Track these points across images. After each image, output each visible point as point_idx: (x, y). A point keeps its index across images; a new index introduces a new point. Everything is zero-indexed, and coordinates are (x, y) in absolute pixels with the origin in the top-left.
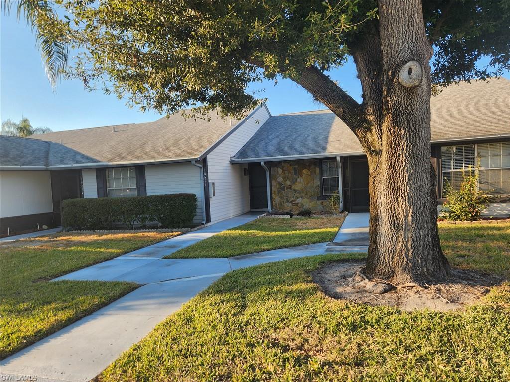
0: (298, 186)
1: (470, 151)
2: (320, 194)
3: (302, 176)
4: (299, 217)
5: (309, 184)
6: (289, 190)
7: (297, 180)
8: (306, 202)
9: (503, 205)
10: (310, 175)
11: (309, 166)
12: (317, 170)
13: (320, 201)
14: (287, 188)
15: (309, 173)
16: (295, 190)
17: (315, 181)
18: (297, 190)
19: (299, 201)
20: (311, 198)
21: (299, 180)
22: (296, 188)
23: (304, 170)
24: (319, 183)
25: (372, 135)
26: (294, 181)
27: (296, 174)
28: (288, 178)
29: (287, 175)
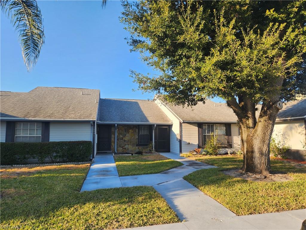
0: (126, 138)
1: (212, 127)
2: (138, 143)
3: (129, 133)
4: (136, 155)
5: (132, 138)
6: (121, 140)
7: (126, 135)
8: (130, 147)
9: (223, 149)
10: (133, 133)
11: (133, 128)
12: (137, 130)
13: (138, 147)
14: (120, 139)
15: (133, 132)
16: (125, 141)
17: (136, 136)
18: (126, 141)
19: (126, 146)
20: (133, 145)
21: (127, 135)
22: (125, 139)
23: (130, 130)
24: (137, 137)
25: (248, 121)
26: (125, 136)
27: (125, 132)
28: (121, 134)
29: (121, 132)
